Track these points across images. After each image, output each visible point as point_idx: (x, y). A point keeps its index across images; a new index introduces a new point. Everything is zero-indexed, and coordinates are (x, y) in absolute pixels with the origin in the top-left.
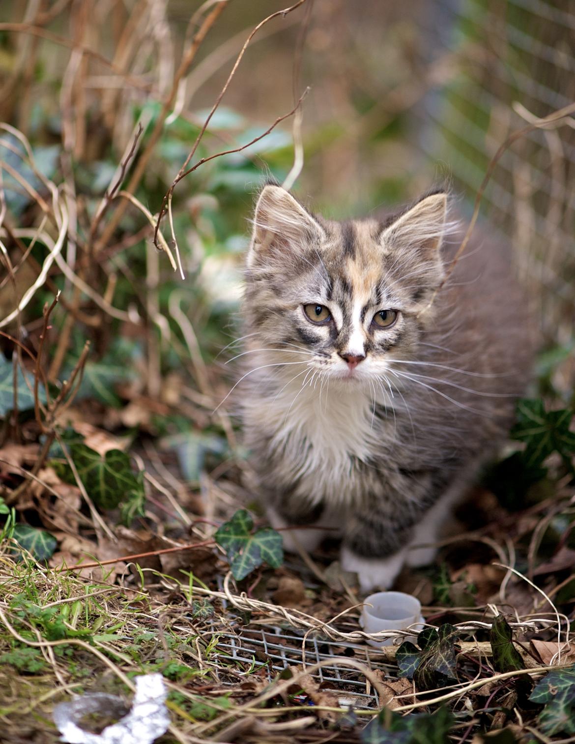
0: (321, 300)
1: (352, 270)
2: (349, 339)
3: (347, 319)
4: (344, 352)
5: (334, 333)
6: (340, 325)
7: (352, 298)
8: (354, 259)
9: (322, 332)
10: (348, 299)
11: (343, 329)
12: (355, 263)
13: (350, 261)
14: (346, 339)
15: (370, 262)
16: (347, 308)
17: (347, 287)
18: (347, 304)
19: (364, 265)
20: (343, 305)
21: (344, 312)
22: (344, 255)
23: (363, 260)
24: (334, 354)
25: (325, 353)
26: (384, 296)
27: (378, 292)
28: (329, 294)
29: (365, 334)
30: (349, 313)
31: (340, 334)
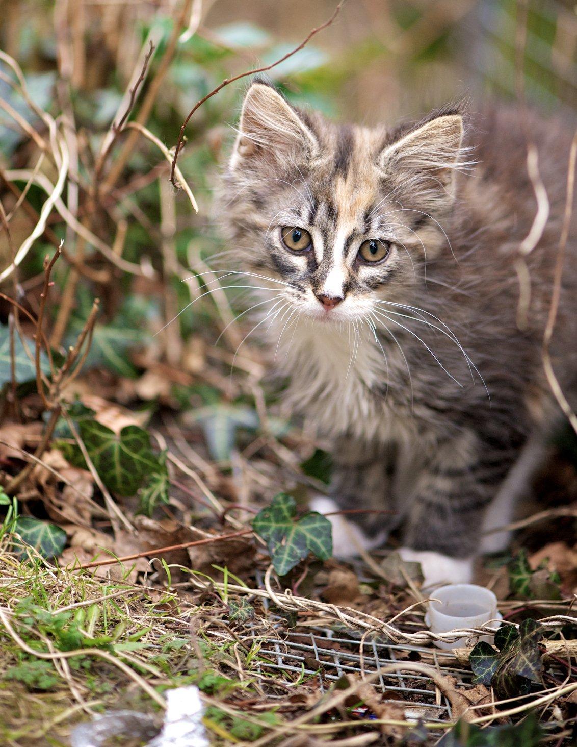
0: (302, 223)
1: (341, 192)
2: (326, 276)
3: (328, 251)
4: (320, 292)
5: (313, 265)
6: (320, 257)
7: (335, 226)
8: (345, 178)
9: (299, 261)
10: (332, 228)
11: (322, 262)
12: (346, 184)
13: (340, 180)
15: (363, 184)
16: (329, 238)
17: (332, 214)
18: (329, 233)
19: (355, 187)
20: (325, 233)
21: (325, 242)
22: (335, 174)
23: (355, 181)
24: (309, 290)
25: (299, 286)
26: (375, 224)
27: (367, 219)
28: (312, 219)
29: (346, 271)
30: (330, 244)
31: (319, 268)
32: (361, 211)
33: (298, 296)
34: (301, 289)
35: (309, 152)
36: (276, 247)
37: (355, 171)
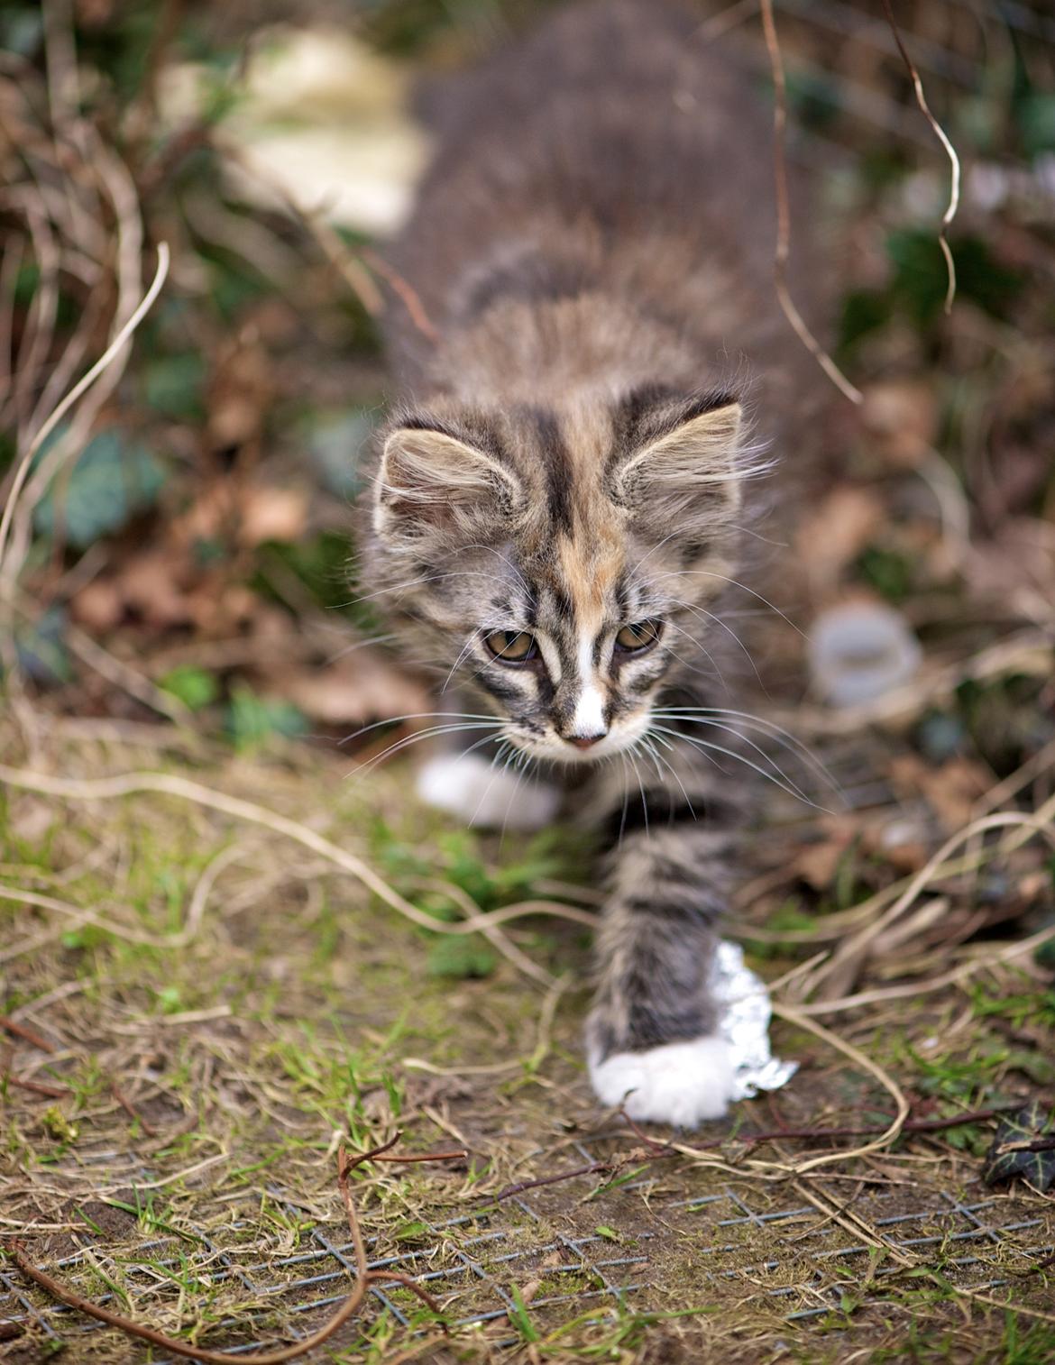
0: (516, 623)
1: (570, 563)
2: (574, 707)
3: (568, 666)
4: (568, 733)
5: (547, 687)
6: (556, 674)
7: (574, 625)
8: (571, 537)
9: (523, 681)
10: (568, 631)
11: (561, 681)
12: (574, 547)
13: (563, 540)
14: (571, 706)
15: (602, 543)
16: (567, 647)
17: (564, 606)
18: (566, 639)
19: (590, 551)
20: (558, 638)
21: (562, 651)
22: (553, 534)
23: (588, 539)
24: (550, 730)
25: (531, 725)
26: (634, 601)
27: (621, 597)
28: (531, 618)
29: (603, 686)
30: (571, 656)
31: (558, 693)
32: (608, 590)
33: (534, 741)
34: (534, 729)
35: (508, 501)
36: (479, 661)
37: (584, 517)
